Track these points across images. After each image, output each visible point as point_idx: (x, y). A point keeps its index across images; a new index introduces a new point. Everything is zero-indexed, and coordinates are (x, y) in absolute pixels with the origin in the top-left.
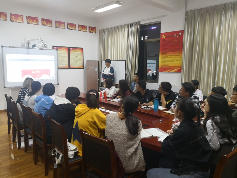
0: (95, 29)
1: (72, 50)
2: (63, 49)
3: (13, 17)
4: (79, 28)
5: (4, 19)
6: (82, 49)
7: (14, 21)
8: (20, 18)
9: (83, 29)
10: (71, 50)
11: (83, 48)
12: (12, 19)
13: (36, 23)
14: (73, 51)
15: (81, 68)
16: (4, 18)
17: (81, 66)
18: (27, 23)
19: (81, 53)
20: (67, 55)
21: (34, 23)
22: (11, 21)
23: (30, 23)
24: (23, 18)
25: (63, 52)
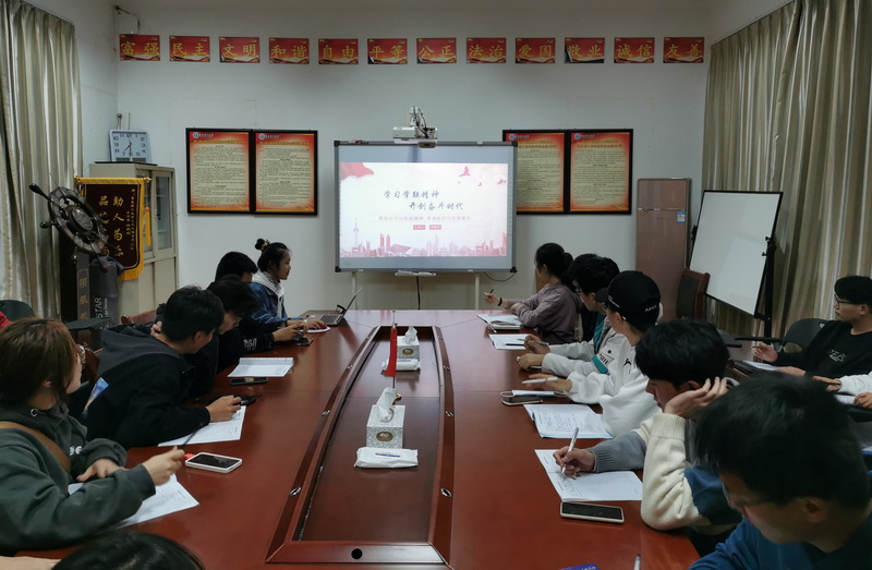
0: (695, 47)
1: (581, 140)
2: (543, 139)
3: (377, 50)
4: (616, 53)
5: (349, 60)
6: (628, 135)
7: (377, 62)
8: (397, 49)
9: (636, 54)
10: (576, 141)
11: (631, 131)
12: (374, 55)
13: (446, 59)
14: (582, 144)
15: (621, 209)
16: (348, 57)
17: (619, 200)
18: (419, 62)
19: (621, 151)
20: (558, 161)
21: (442, 58)
22: (370, 62)
23: (426, 62)
24: (405, 47)
25: (541, 150)
